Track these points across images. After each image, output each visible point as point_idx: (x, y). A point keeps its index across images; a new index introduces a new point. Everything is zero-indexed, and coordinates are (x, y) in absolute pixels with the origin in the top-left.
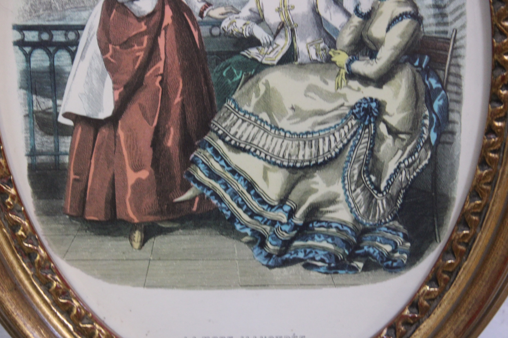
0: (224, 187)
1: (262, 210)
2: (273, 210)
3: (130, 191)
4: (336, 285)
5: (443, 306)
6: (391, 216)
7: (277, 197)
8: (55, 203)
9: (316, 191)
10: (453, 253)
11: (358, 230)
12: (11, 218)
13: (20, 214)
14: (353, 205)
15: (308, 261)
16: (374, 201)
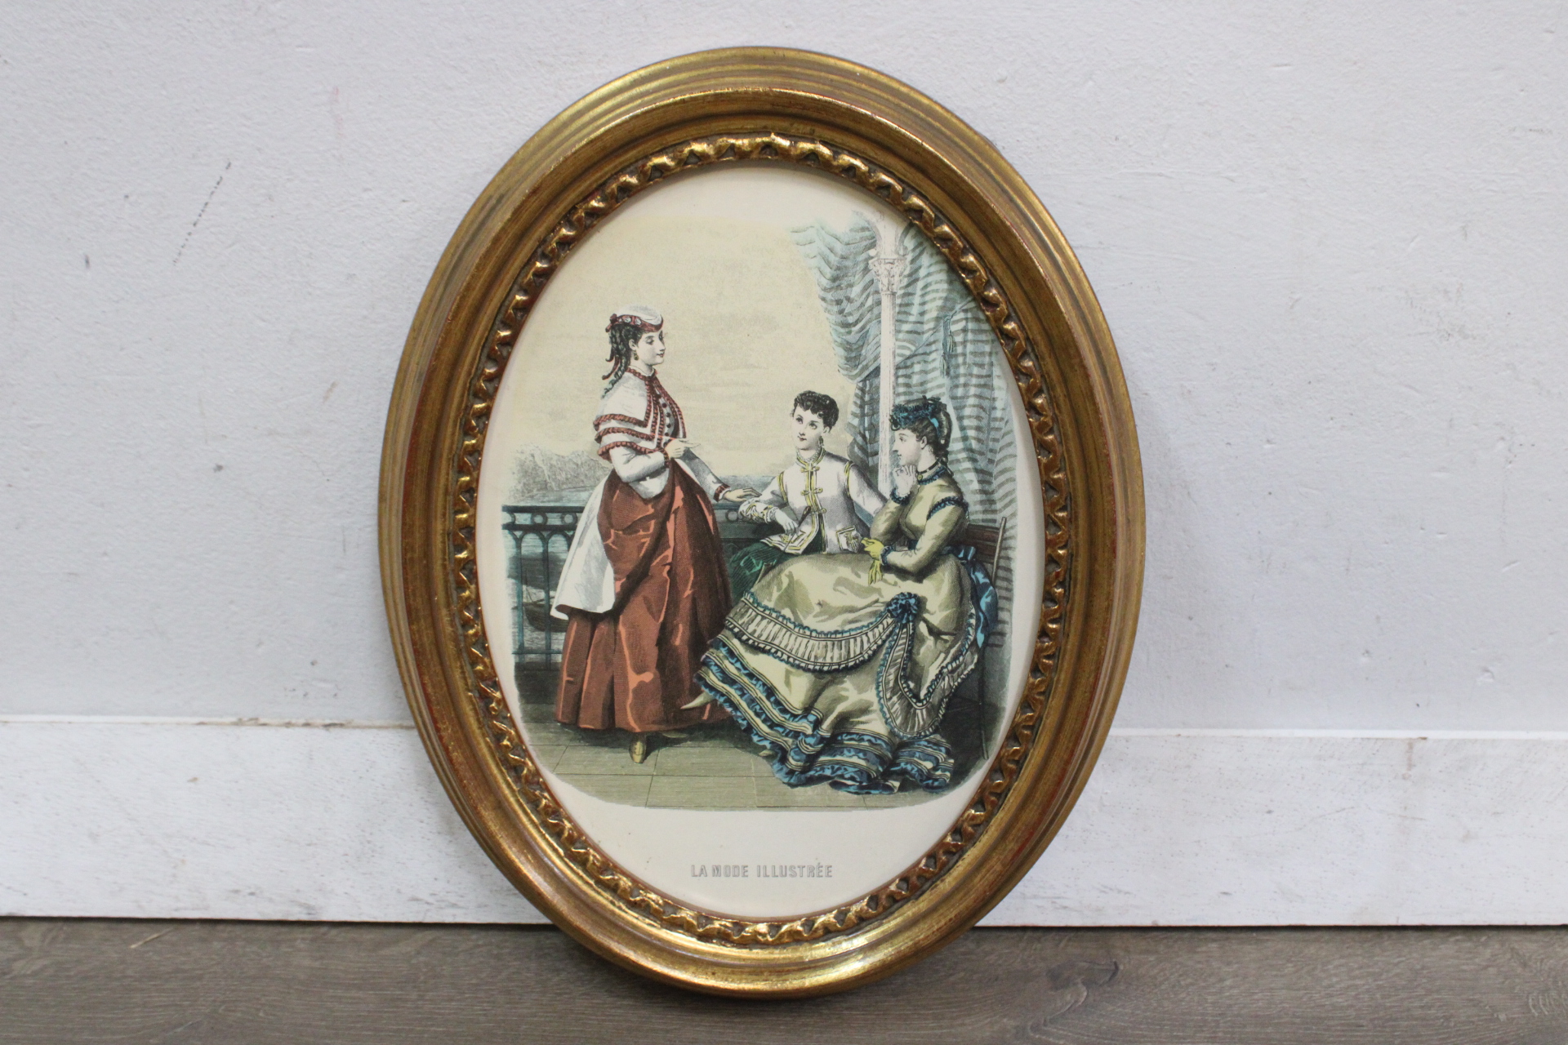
0: (740, 693)
1: (783, 719)
2: (797, 720)
3: (631, 695)
4: (867, 807)
5: (989, 833)
6: (932, 728)
7: (801, 705)
8: (544, 708)
9: (845, 698)
10: (1002, 772)
11: (894, 744)
12: (495, 725)
13: (505, 721)
14: (888, 716)
15: (836, 779)
16: (912, 710)
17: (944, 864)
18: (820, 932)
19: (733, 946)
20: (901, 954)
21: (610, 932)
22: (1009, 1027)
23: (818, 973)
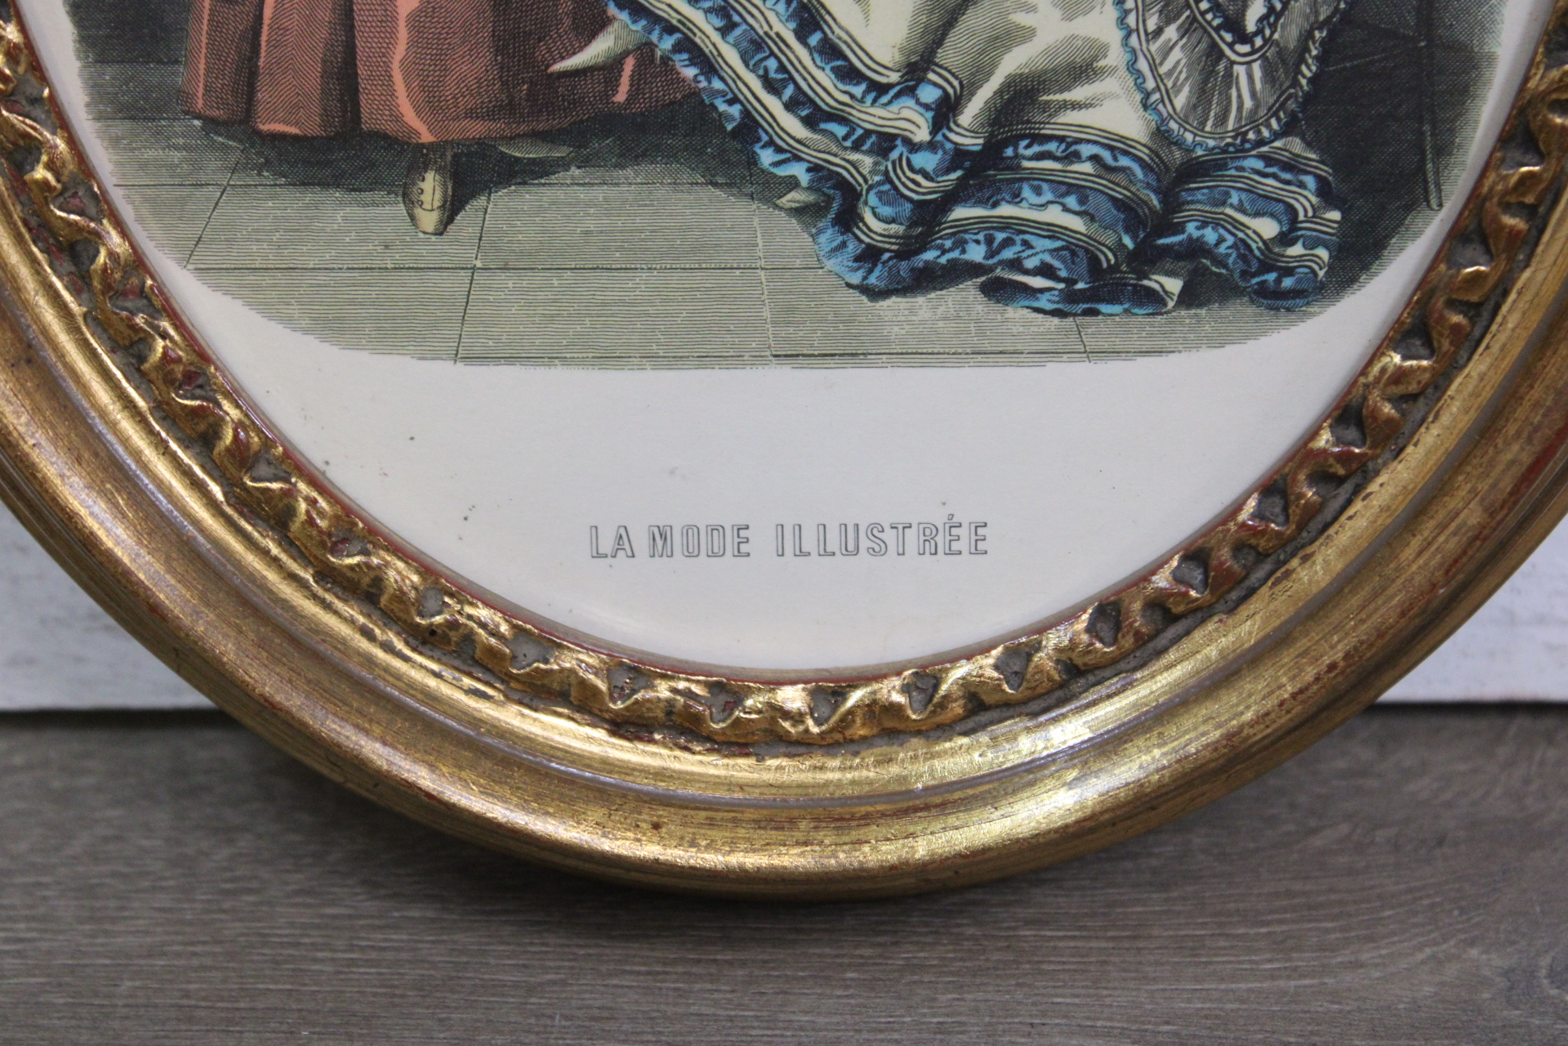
0: (719, 23)
1: (846, 99)
2: (885, 99)
3: (403, 34)
4: (1090, 354)
5: (1445, 419)
6: (1279, 120)
7: (898, 57)
8: (153, 75)
9: (1028, 33)
10: (1484, 242)
11: (1167, 168)
12: (6, 120)
13: (38, 112)
14: (1150, 84)
15: (998, 272)
16: (1221, 67)
17: (1312, 511)
18: (957, 708)
19: (710, 751)
20: (1188, 766)
21: (360, 712)
22: (1486, 972)
23: (952, 820)
